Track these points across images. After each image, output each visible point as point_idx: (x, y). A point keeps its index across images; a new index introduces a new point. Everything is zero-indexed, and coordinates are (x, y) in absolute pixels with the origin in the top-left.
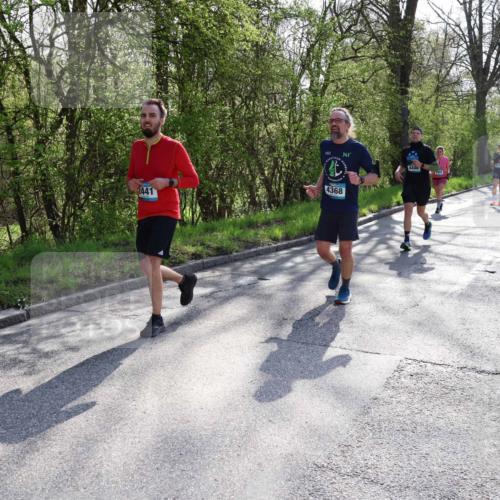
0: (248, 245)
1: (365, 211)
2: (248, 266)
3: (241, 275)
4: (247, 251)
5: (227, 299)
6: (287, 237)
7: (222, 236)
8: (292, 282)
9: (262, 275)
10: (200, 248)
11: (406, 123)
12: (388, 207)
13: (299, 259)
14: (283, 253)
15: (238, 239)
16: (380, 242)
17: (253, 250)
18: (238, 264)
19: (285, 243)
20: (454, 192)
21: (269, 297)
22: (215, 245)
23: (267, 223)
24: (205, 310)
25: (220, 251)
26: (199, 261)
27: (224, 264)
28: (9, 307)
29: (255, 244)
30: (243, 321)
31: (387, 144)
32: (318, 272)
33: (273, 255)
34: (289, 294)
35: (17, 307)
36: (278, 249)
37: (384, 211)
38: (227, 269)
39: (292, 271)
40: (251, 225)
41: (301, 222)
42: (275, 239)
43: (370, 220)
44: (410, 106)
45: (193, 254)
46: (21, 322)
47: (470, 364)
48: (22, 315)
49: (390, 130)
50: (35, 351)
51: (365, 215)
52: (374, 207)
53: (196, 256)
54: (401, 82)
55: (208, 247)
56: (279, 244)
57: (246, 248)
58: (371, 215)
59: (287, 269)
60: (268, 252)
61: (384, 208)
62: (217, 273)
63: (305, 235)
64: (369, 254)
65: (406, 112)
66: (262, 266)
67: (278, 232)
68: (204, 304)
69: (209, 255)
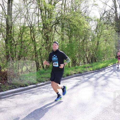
1: (110, 64)
2: (86, 76)
3: (85, 78)
4: (85, 73)
5: (83, 82)
6: (93, 70)
7: (79, 70)
8: (96, 79)
9: (89, 78)
10: (76, 72)
13: (96, 75)
14: (93, 74)
15: (83, 70)
16: (114, 72)
17: (86, 73)
19: (93, 71)
21: (92, 82)
22: (79, 72)
23: (88, 67)
24: (79, 84)
25: (80, 73)
26: (76, 75)
27: (81, 75)
28: (42, 82)
29: (87, 72)
30: (88, 86)
31: (115, 48)
32: (101, 78)
33: (90, 74)
34: (96, 82)
35: (43, 82)
36: (91, 73)
37: (114, 65)
38: (82, 77)
39: (95, 77)
40: (85, 67)
41: (96, 67)
42: (91, 71)
43: (111, 67)
46: (44, 85)
48: (45, 84)
50: (50, 90)
51: (110, 66)
52: (112, 64)
53: (75, 74)
54: (118, 34)
55: (77, 72)
56: (92, 72)
57: (85, 72)
58: (111, 66)
59: (94, 77)
60: (89, 73)
61: (114, 64)
62: (80, 77)
63: (97, 70)
64: (111, 74)
66: (89, 76)
67: (91, 69)
68: (79, 83)
69: (78, 74)
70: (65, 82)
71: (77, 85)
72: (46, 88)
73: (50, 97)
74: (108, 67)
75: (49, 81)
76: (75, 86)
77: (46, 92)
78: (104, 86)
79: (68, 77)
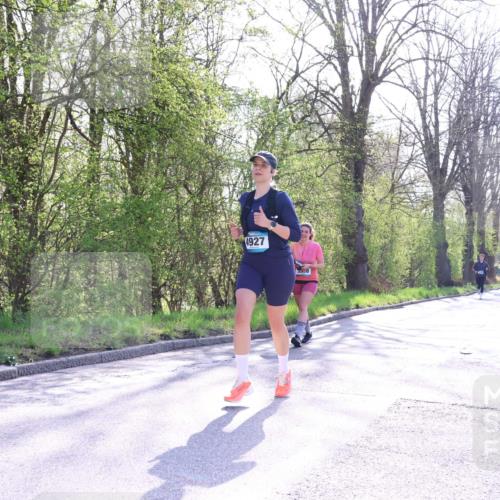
0: (212, 332)
1: (323, 310)
2: (217, 349)
3: (214, 354)
4: (212, 338)
5: (211, 368)
10: (168, 330)
11: (360, 224)
12: (347, 309)
15: (201, 326)
16: (346, 335)
17: (218, 337)
18: (206, 348)
20: (414, 300)
22: (181, 329)
23: (224, 317)
25: (188, 334)
26: (170, 341)
27: (193, 346)
29: (219, 332)
37: (344, 313)
38: (198, 351)
40: (208, 317)
43: (330, 320)
44: (365, 206)
45: (162, 335)
46: (13, 378)
47: (460, 402)
48: (14, 372)
49: (344, 231)
51: (324, 315)
52: (333, 307)
53: (165, 337)
54: (356, 177)
55: (175, 330)
57: (211, 334)
58: (330, 315)
61: (343, 310)
62: (189, 353)
64: (338, 342)
65: (360, 212)
68: (190, 370)
69: (177, 338)
70: (118, 368)
71: (182, 377)
72: (25, 389)
73: (51, 418)
74: (314, 321)
75: (36, 360)
76: (172, 380)
77: (24, 402)
78: (317, 376)
79: (130, 348)
